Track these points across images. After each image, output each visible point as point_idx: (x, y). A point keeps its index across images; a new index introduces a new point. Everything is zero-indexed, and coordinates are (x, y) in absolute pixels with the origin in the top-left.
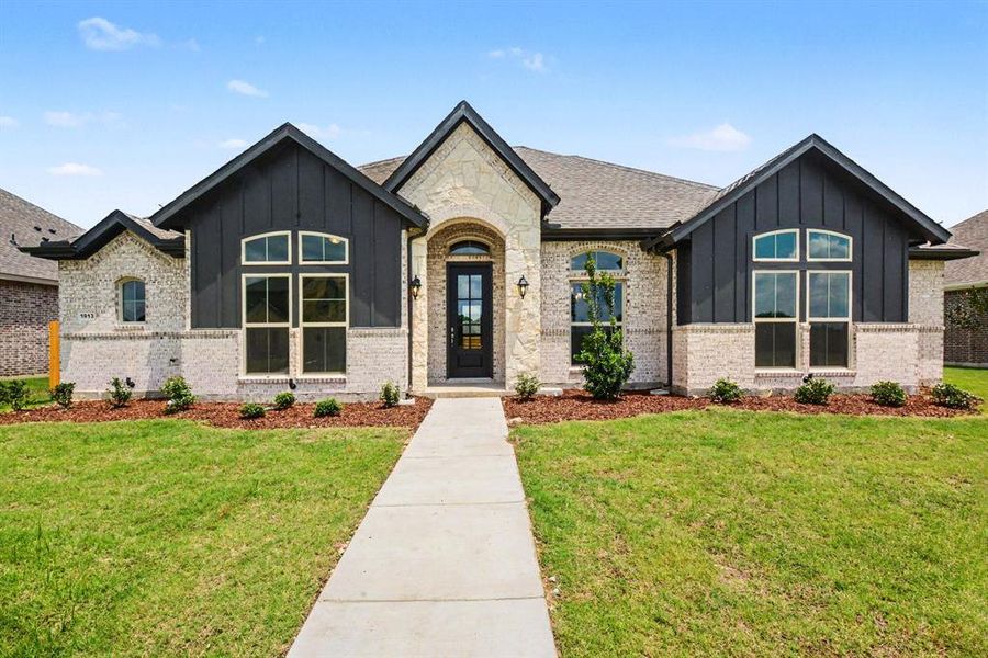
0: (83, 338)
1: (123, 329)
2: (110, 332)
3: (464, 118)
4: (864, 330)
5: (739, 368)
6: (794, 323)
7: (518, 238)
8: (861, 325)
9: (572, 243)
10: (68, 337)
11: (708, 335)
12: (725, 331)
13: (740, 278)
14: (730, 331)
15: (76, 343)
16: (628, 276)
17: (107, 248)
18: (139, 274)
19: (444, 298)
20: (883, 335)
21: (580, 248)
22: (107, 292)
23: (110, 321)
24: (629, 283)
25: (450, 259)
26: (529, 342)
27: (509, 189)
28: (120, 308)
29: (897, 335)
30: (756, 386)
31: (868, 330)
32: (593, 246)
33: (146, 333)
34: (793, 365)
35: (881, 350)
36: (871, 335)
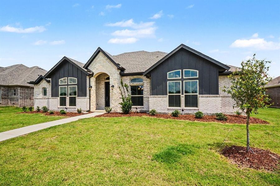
0: (37, 99)
1: (43, 97)
2: (41, 98)
3: (99, 51)
4: (202, 97)
5: (163, 107)
6: (180, 95)
7: (112, 76)
8: (201, 95)
9: (130, 76)
10: (35, 99)
11: (154, 98)
12: (159, 97)
13: (164, 83)
14: (160, 97)
15: (37, 100)
16: (144, 84)
17: (41, 82)
18: (46, 87)
19: (104, 90)
20: (208, 98)
21: (132, 77)
22: (41, 90)
23: (41, 96)
24: (144, 85)
25: (105, 81)
26: (115, 100)
27: (110, 65)
28: (43, 93)
29: (213, 98)
30: (168, 112)
31: (203, 97)
32: (135, 77)
33: (46, 98)
34: (180, 106)
35: (208, 103)
36: (204, 98)
